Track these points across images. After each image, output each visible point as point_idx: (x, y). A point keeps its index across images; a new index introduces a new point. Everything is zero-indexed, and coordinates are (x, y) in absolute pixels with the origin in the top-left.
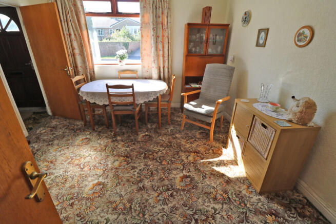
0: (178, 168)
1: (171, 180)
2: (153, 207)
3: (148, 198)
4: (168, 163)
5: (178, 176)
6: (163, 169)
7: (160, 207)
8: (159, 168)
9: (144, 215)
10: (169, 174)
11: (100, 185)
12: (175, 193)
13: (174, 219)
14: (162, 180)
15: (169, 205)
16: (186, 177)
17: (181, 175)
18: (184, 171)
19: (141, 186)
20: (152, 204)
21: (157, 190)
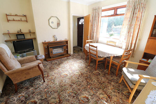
0: (90, 93)
1: (81, 93)
2: (66, 93)
3: (68, 89)
4: (90, 88)
5: (85, 95)
6: (85, 87)
7: (66, 95)
8: (84, 86)
9: (61, 92)
10: (84, 91)
11: (66, 75)
12: (75, 97)
13: (64, 103)
14: (79, 90)
15: (69, 98)
16: (87, 98)
17: (87, 96)
18: (90, 96)
19: (72, 85)
20: (66, 92)
21: (73, 90)
